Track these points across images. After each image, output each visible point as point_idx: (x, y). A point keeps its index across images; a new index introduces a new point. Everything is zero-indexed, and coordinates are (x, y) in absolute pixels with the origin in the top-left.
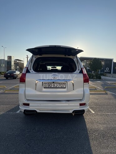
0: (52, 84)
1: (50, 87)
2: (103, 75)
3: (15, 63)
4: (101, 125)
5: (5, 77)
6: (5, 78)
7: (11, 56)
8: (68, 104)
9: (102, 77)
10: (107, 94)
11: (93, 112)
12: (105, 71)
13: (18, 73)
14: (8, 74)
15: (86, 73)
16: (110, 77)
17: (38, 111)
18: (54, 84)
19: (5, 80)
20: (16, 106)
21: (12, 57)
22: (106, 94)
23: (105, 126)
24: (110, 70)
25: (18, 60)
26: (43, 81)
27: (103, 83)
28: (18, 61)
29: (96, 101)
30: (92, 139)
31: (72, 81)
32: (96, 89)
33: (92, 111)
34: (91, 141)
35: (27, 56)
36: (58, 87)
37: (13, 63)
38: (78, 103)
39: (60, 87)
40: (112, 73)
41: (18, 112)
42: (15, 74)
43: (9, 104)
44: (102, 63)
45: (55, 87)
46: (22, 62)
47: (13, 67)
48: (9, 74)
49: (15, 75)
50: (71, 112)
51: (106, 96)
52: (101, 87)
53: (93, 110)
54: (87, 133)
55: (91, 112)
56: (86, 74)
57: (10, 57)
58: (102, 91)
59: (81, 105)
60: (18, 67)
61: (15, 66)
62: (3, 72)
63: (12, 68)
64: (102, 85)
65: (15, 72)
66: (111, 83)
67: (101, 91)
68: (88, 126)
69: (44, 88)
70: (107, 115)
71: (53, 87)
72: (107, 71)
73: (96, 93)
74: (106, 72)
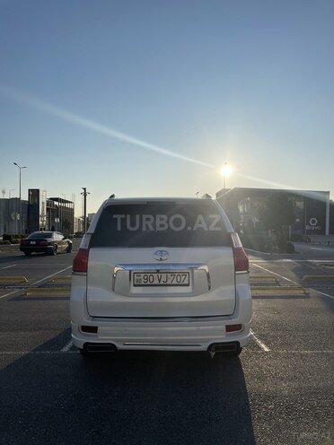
0: (155, 275)
1: (148, 283)
2: (301, 241)
3: (47, 209)
4: (285, 383)
5: (22, 249)
6: (23, 254)
7: (38, 190)
8: (195, 328)
9: (298, 246)
10: (309, 297)
11: (266, 350)
12: (307, 227)
13: (57, 237)
14: (31, 243)
15: (241, 246)
16: (320, 245)
17: (120, 346)
18: (159, 275)
19: (22, 257)
20: (58, 332)
21: (41, 193)
22: (307, 296)
23: (294, 384)
24: (322, 223)
25: (57, 200)
26: (131, 268)
27: (299, 266)
28: (56, 203)
29: (277, 317)
30: (259, 418)
31: (206, 268)
32: (277, 283)
33: (263, 346)
34: (255, 422)
35: (85, 189)
36: (169, 282)
37: (42, 209)
38: (221, 326)
39: (175, 282)
40: (327, 233)
41: (66, 349)
42: (49, 240)
43: (40, 329)
44: (298, 203)
45: (162, 283)
46: (67, 205)
47: (43, 221)
48: (34, 243)
49: (50, 244)
50: (204, 347)
51: (306, 303)
52: (294, 275)
53: (267, 344)
54: (247, 404)
55: (260, 348)
56: (240, 249)
57: (34, 194)
58: (295, 289)
59: (229, 328)
60: (57, 220)
61: (48, 218)
62: (17, 237)
63: (40, 223)
64: (295, 270)
65: (50, 236)
66: (322, 264)
67: (290, 289)
68: (251, 385)
69: (135, 286)
70: (302, 355)
71: (156, 282)
72: (313, 228)
73: (277, 293)
74: (310, 232)
